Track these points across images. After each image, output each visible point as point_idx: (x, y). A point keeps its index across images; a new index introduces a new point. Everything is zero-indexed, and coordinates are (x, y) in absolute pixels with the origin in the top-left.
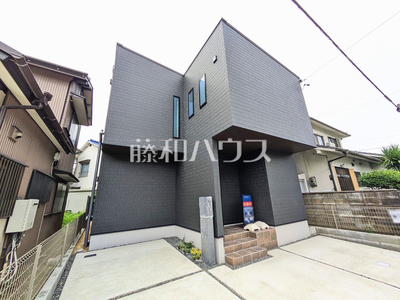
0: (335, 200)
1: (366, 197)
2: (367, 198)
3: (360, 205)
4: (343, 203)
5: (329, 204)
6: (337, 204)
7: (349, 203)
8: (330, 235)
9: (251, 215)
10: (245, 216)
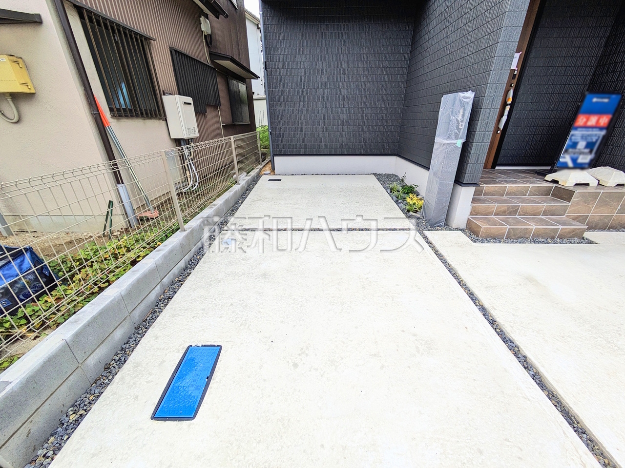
9: (587, 150)
10: (566, 151)
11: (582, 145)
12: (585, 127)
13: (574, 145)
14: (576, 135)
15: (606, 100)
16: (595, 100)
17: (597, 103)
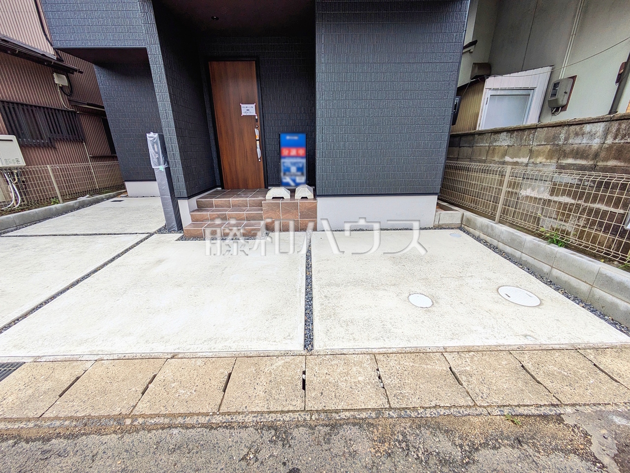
0: (531, 151)
1: (615, 138)
2: (617, 141)
3: (582, 168)
4: (544, 160)
5: (515, 160)
6: (532, 160)
7: (558, 159)
8: (477, 233)
9: (299, 173)
10: (285, 174)
11: (293, 169)
12: (290, 156)
13: (288, 170)
14: (286, 162)
15: (296, 138)
16: (288, 137)
17: (290, 140)
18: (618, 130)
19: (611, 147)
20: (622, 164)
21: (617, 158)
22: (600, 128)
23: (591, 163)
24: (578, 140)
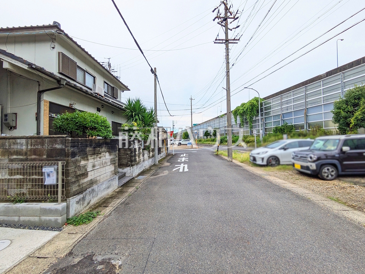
2: (32, 147)
3: (22, 160)
7: (8, 156)
18: (31, 142)
19: (31, 149)
20: (37, 157)
21: (35, 155)
22: (24, 141)
23: (25, 157)
24: (16, 147)
